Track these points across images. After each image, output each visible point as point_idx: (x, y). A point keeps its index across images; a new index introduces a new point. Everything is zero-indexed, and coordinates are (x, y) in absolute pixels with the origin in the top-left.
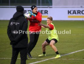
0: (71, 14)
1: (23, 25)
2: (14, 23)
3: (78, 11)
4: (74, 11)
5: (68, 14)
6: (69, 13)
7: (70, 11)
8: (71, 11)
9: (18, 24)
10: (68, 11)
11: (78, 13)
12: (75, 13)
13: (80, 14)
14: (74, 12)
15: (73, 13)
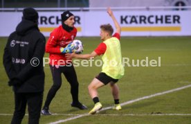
0: (126, 22)
1: (35, 47)
2: (18, 42)
3: (141, 17)
4: (134, 17)
5: (122, 22)
6: (124, 22)
7: (124, 18)
8: (126, 17)
9: (25, 45)
10: (122, 17)
11: (141, 21)
12: (136, 22)
13: (145, 23)
14: (134, 20)
15: (131, 22)
